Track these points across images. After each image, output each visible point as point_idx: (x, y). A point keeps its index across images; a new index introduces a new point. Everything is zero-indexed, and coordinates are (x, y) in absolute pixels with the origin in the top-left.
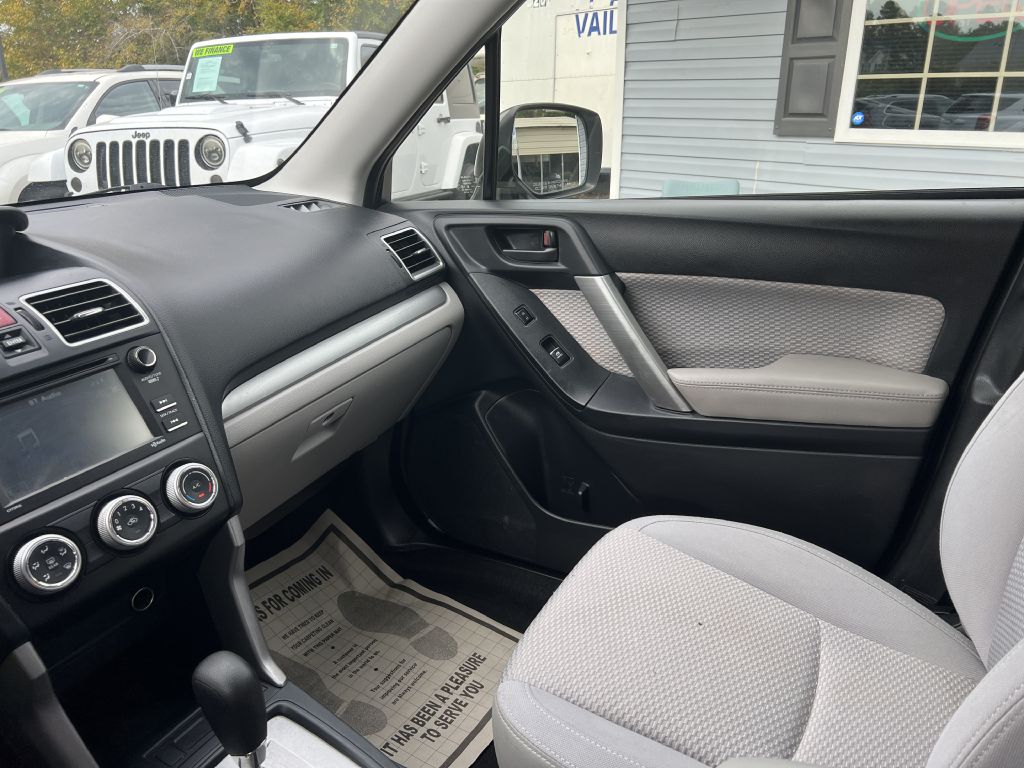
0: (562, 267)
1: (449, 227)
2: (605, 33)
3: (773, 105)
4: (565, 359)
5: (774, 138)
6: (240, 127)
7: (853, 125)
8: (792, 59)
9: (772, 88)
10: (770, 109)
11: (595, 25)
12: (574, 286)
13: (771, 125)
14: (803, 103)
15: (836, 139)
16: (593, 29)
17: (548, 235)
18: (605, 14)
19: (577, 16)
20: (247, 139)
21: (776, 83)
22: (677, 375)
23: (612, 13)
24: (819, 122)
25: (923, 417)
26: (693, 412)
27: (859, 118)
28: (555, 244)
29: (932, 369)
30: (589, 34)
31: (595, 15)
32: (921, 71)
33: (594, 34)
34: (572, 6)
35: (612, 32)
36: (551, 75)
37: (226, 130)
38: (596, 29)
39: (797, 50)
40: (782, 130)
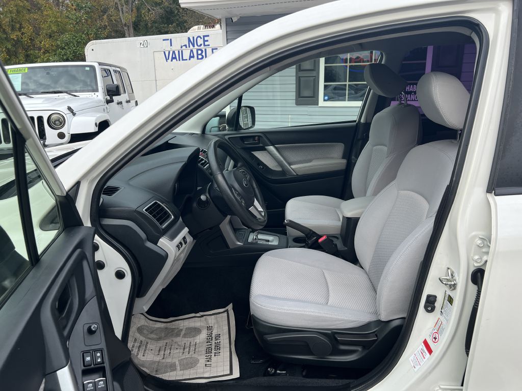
0: (262, 145)
1: (229, 138)
2: (179, 60)
3: (294, 93)
4: (263, 168)
5: (296, 106)
6: (69, 109)
7: (325, 100)
8: (299, 77)
9: (293, 87)
10: (293, 95)
11: (174, 56)
12: (265, 150)
13: (294, 101)
14: (306, 93)
15: (319, 106)
16: (173, 58)
17: (256, 138)
18: (179, 51)
19: (164, 53)
20: (74, 114)
21: (295, 86)
22: (293, 167)
23: (182, 51)
24: (312, 99)
25: (344, 167)
26: (297, 175)
27: (326, 98)
28: (259, 140)
29: (343, 157)
30: (172, 61)
31: (174, 52)
32: (346, 82)
33: (174, 60)
34: (162, 48)
35: (183, 60)
36: (154, 79)
37: (63, 109)
38: (176, 58)
39: (301, 74)
40: (298, 103)
